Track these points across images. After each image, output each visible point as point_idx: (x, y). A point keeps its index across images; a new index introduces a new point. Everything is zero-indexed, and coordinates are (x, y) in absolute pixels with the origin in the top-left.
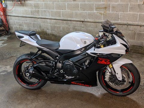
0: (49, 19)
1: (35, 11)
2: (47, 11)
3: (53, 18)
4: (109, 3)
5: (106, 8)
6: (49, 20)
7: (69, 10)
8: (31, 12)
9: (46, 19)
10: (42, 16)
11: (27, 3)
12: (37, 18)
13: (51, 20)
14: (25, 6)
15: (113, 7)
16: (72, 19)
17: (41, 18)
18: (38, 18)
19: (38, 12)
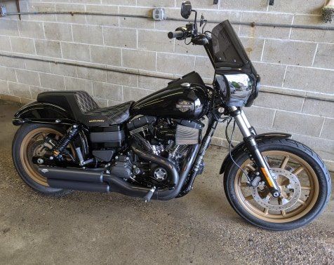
0: (88, 67)
1: (48, 45)
2: (83, 45)
3: (98, 65)
4: (261, 38)
5: (251, 50)
6: (85, 69)
7: (144, 49)
8: (38, 46)
9: (80, 68)
10: (68, 58)
11: (26, 22)
12: (53, 62)
13: (92, 70)
14: (21, 30)
15: (270, 50)
16: (152, 72)
17: (65, 63)
18: (56, 63)
19: (56, 46)
